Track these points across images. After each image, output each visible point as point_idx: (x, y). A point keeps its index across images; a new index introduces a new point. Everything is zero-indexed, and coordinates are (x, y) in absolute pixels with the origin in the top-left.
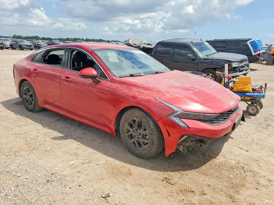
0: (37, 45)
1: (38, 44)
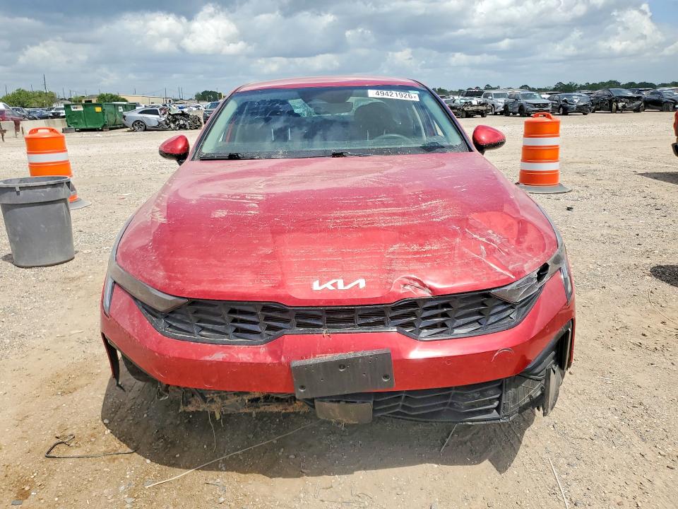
0: (562, 103)
1: (565, 101)
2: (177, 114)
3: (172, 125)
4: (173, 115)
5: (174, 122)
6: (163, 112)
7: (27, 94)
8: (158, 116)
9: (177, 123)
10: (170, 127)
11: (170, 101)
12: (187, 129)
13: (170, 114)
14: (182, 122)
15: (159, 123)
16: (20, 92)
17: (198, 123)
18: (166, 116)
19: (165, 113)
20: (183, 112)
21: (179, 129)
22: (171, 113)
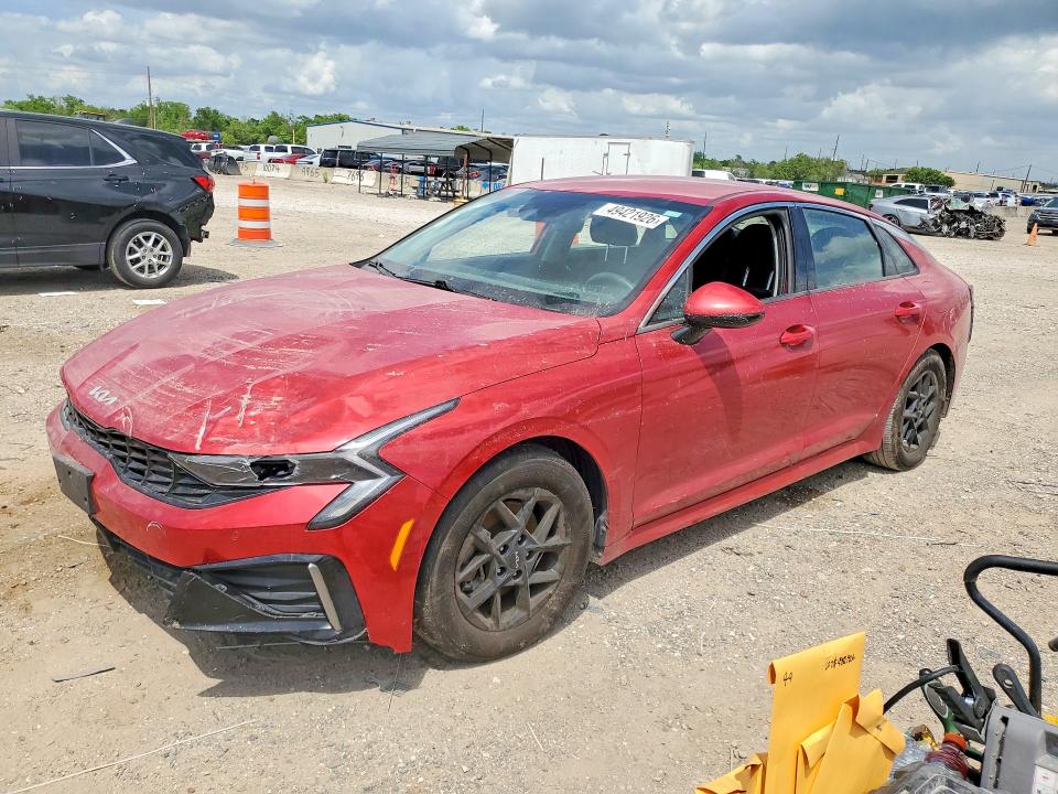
2: (959, 211)
3: (945, 228)
4: (951, 212)
5: (949, 224)
6: (935, 204)
7: (808, 161)
8: (925, 211)
9: (956, 225)
10: (940, 231)
11: (1035, 187)
12: (969, 238)
13: (947, 210)
14: (963, 225)
15: (924, 223)
16: (801, 158)
17: (996, 230)
18: (938, 212)
19: (938, 207)
20: (971, 208)
21: (955, 236)
22: (950, 208)
